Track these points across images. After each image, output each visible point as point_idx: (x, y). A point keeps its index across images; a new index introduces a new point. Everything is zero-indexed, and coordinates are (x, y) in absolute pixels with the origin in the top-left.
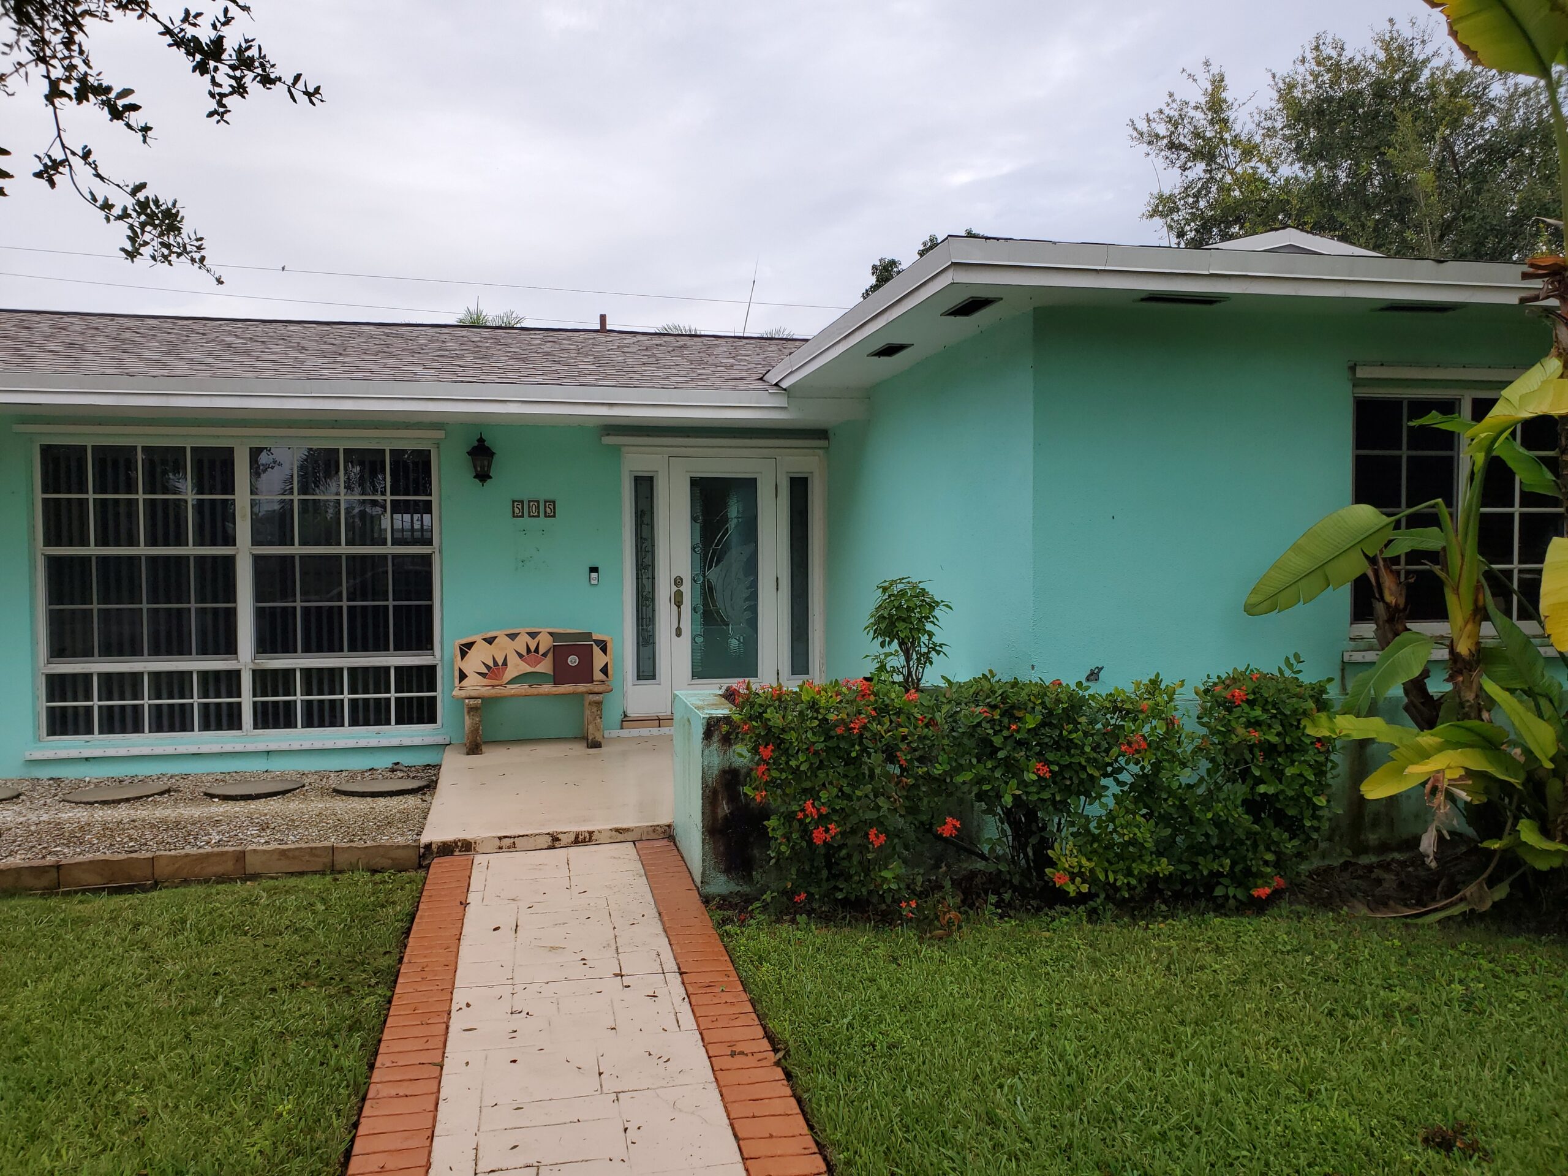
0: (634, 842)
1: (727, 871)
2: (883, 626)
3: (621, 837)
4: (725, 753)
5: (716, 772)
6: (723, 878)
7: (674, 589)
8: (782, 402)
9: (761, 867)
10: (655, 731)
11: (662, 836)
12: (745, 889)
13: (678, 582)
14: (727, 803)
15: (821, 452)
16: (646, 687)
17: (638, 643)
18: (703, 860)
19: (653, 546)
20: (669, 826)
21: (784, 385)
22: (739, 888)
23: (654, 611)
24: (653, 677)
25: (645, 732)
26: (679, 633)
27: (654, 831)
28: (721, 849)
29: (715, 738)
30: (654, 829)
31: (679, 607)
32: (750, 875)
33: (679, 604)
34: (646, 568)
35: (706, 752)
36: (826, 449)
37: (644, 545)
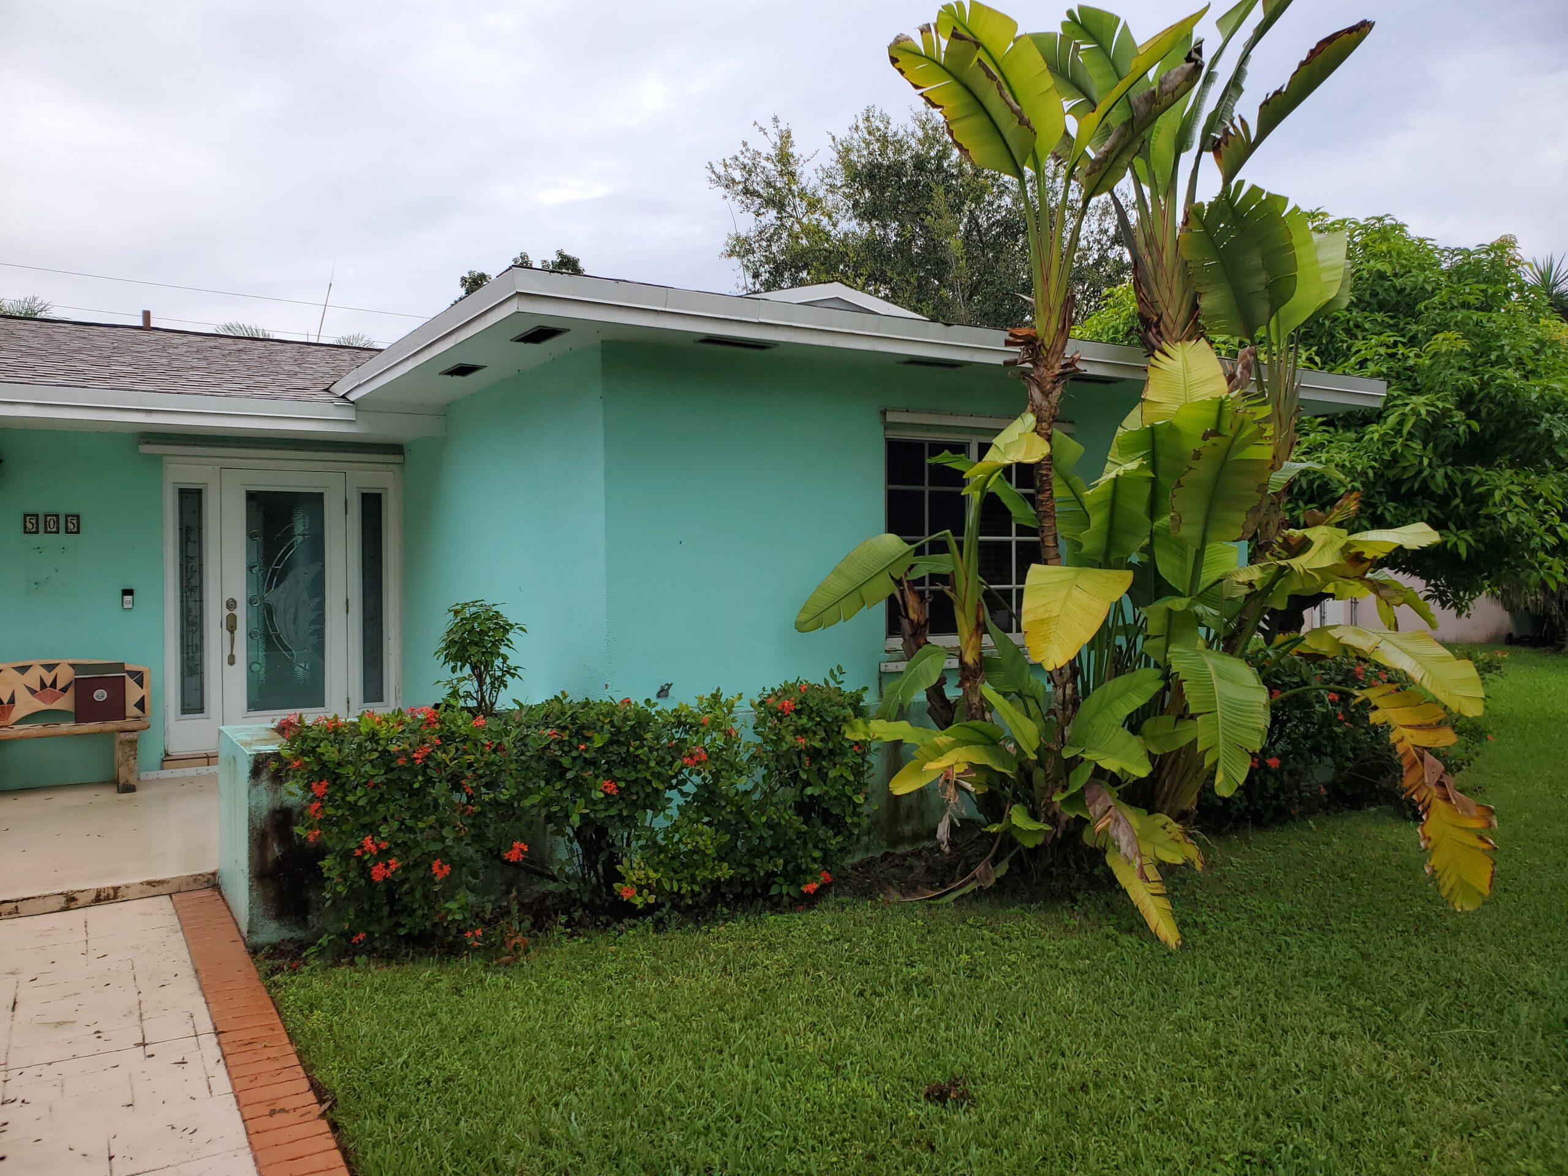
0: (170, 895)
1: (278, 917)
2: (453, 650)
3: (154, 891)
4: (276, 791)
5: (265, 813)
6: (273, 925)
7: (227, 612)
8: (350, 415)
9: (318, 909)
10: (203, 770)
11: (205, 885)
12: (299, 934)
13: (232, 604)
14: (279, 845)
15: (395, 467)
16: (194, 722)
17: (182, 674)
18: (250, 909)
19: (201, 565)
20: (214, 874)
21: (352, 397)
22: (293, 935)
23: (202, 637)
24: (201, 710)
25: (191, 772)
26: (232, 660)
27: (195, 880)
28: (272, 894)
29: (264, 776)
30: (195, 878)
31: (232, 632)
32: (305, 920)
33: (232, 628)
34: (192, 590)
35: (254, 792)
36: (402, 464)
37: (190, 565)
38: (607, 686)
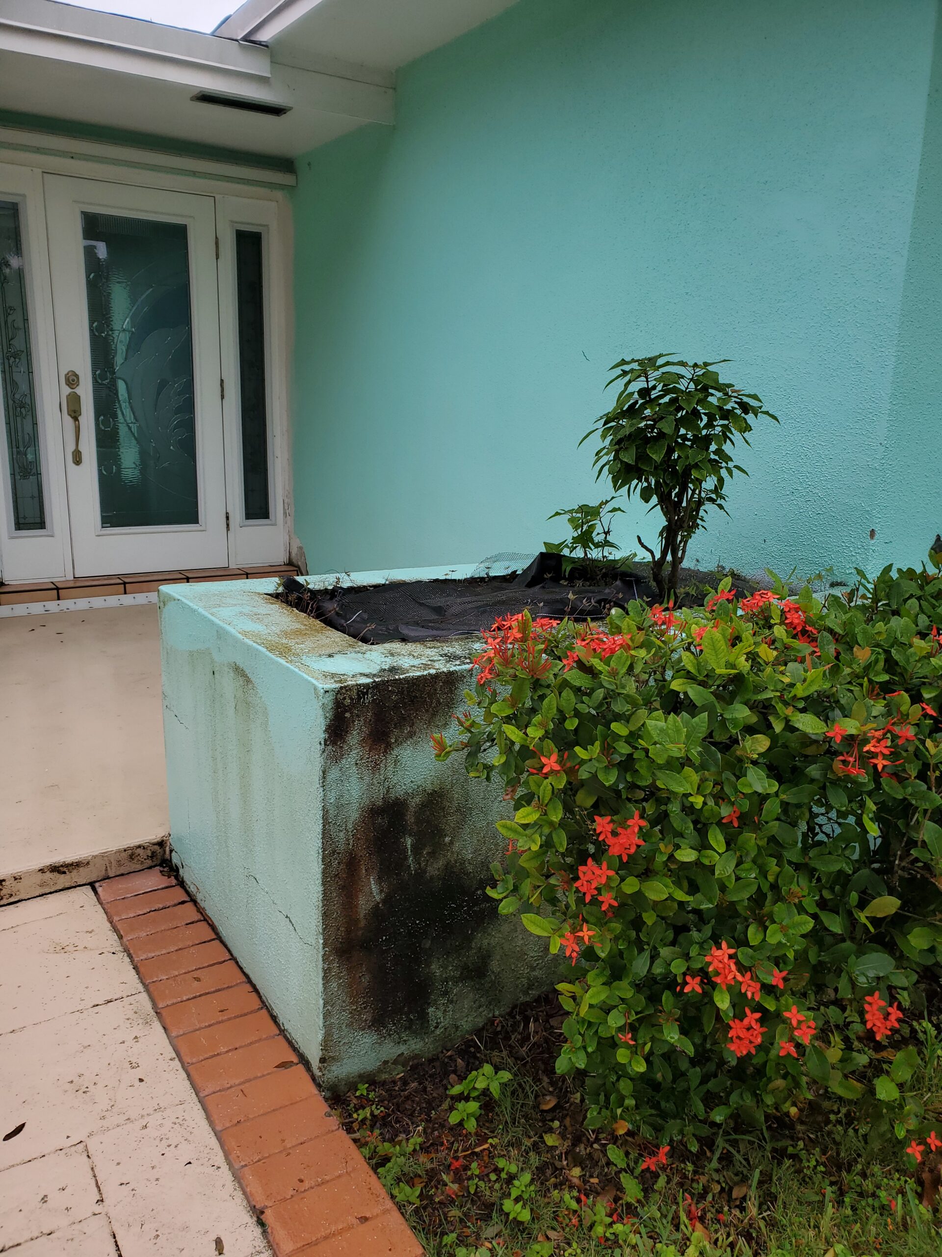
0: (92, 885)
3: (63, 880)
4: (376, 767)
5: (354, 815)
6: (367, 1039)
7: (67, 390)
8: (258, 65)
9: (446, 993)
10: (53, 606)
11: (149, 863)
12: (414, 1046)
13: (72, 380)
14: (380, 880)
15: (279, 194)
16: (31, 541)
17: (13, 475)
18: (327, 1015)
19: (26, 320)
20: (161, 844)
21: (265, 36)
22: (402, 1049)
23: (35, 424)
24: (41, 524)
25: (36, 608)
26: (77, 459)
27: (132, 857)
28: (365, 980)
29: (354, 738)
30: (132, 853)
31: (76, 419)
33: (75, 414)
34: (15, 355)
35: (334, 774)
36: (290, 189)
37: (10, 319)
38: (872, 533)
